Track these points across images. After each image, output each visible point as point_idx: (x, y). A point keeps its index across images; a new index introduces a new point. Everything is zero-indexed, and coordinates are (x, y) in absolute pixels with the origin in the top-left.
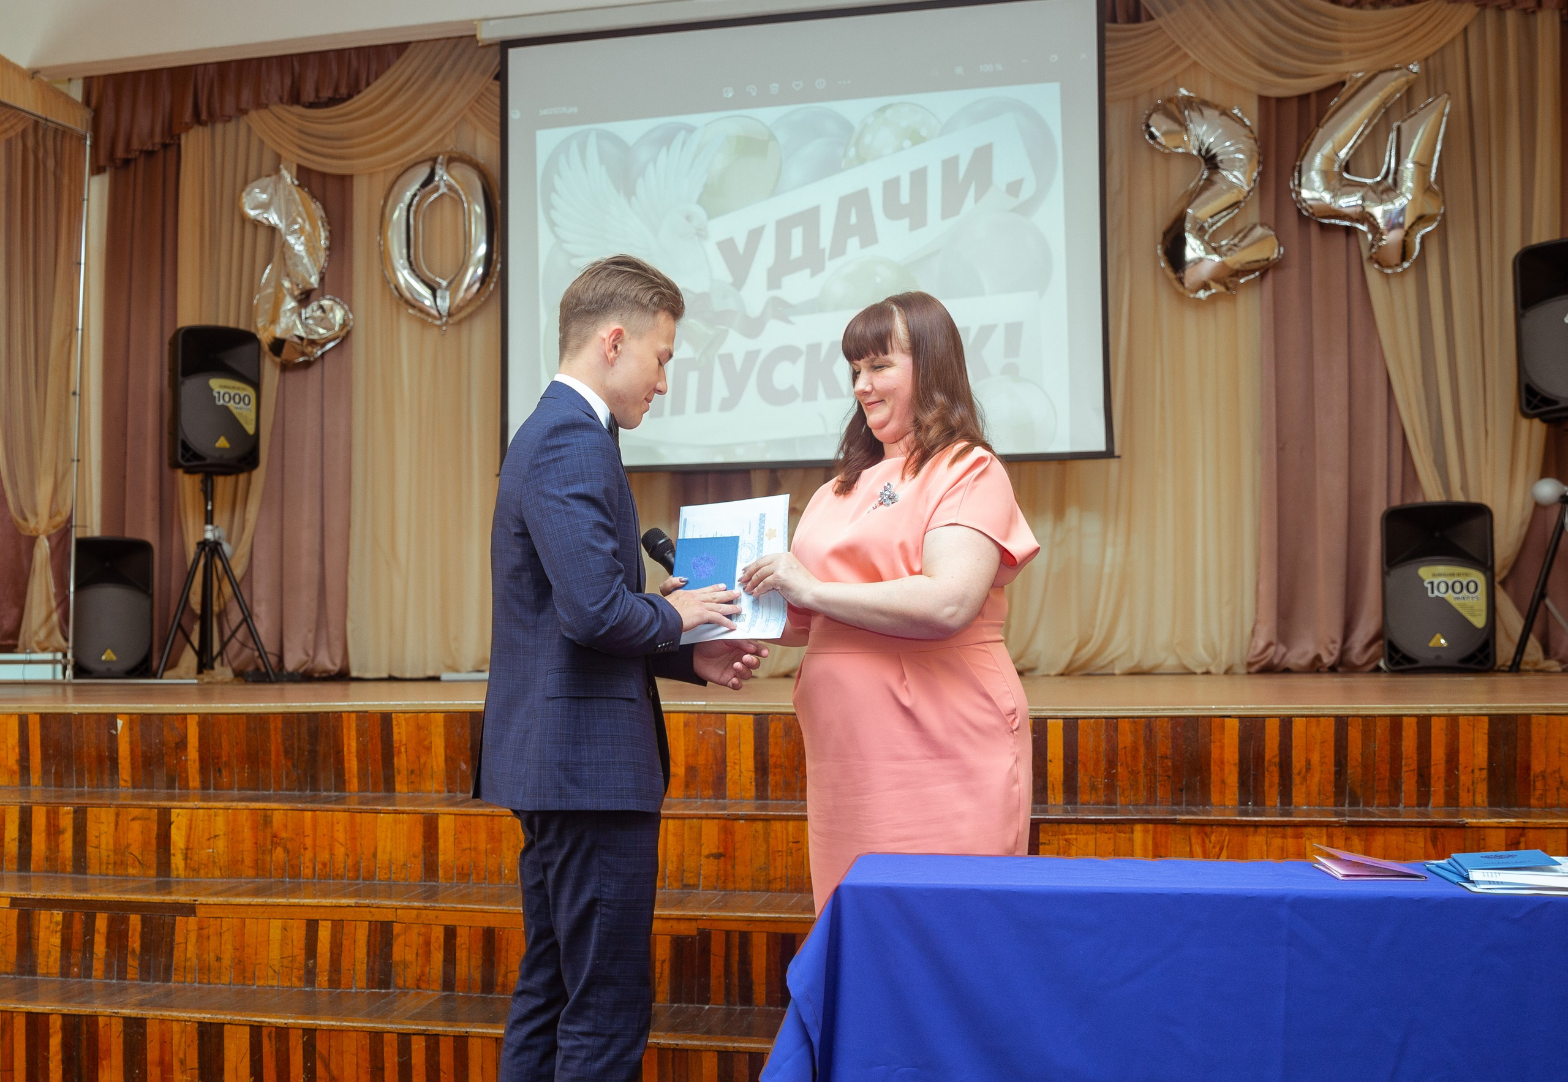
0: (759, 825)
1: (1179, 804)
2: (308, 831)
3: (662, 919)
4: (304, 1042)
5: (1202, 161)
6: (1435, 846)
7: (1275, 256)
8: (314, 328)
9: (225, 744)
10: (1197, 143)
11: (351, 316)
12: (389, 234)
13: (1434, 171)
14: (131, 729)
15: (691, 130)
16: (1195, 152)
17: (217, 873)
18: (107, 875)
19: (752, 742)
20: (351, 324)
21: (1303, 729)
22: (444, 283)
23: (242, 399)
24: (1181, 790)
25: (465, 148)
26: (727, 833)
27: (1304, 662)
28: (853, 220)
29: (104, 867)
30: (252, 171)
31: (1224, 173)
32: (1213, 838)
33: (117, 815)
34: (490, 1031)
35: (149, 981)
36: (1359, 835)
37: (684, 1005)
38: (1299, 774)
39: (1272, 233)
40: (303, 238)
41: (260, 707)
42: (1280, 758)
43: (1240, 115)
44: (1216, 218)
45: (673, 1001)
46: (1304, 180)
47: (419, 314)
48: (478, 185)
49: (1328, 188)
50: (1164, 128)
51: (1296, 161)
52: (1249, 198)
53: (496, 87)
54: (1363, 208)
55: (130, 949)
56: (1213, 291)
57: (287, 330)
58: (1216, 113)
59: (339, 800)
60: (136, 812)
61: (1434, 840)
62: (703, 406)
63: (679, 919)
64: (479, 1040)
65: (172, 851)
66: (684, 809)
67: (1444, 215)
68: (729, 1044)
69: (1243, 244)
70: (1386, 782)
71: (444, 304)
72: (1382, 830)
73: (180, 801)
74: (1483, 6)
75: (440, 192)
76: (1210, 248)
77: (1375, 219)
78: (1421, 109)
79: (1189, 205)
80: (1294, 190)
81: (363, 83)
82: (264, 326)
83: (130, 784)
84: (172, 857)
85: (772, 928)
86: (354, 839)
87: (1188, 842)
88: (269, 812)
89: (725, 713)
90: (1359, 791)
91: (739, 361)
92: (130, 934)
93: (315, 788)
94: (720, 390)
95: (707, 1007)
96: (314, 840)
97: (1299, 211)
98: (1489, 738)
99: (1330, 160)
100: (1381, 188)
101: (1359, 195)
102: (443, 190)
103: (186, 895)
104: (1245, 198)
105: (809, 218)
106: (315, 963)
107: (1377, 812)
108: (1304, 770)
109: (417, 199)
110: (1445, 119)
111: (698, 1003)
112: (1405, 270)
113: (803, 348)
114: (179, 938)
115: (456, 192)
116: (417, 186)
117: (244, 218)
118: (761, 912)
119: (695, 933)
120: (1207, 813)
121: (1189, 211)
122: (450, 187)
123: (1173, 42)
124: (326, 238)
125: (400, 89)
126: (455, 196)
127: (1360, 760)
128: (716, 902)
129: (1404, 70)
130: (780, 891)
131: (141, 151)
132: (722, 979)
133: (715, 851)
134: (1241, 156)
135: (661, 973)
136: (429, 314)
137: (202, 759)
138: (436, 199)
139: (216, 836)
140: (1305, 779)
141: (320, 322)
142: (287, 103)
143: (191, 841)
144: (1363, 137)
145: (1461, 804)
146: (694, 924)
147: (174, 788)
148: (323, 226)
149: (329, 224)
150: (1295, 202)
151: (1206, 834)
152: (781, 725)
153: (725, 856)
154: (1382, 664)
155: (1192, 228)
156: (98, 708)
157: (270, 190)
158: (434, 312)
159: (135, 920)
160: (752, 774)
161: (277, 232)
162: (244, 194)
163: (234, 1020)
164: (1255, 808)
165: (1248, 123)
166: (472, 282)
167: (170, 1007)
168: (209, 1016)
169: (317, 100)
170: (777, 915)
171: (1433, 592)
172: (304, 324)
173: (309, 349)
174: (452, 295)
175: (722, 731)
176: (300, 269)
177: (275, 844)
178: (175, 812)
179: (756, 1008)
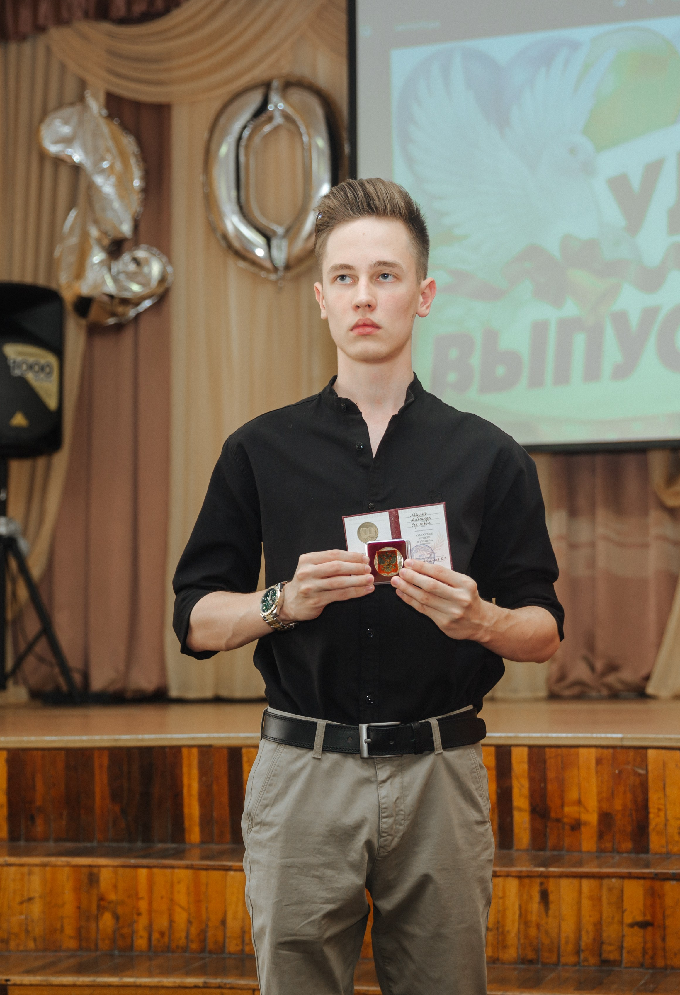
2: (143, 891)
8: (126, 283)
9: (39, 784)
11: (169, 269)
12: (215, 173)
17: (31, 946)
20: (170, 279)
22: (280, 230)
23: (42, 369)
25: (303, 71)
26: (655, 897)
30: (52, 102)
41: (82, 741)
47: (252, 269)
48: (319, 112)
57: (95, 286)
59: (179, 854)
62: (593, 374)
66: (598, 867)
71: (280, 254)
75: (275, 122)
82: (68, 281)
86: (198, 902)
88: (95, 870)
89: (646, 748)
91: (634, 320)
93: (148, 839)
94: (612, 354)
96: (150, 903)
102: (278, 120)
109: (246, 133)
115: (294, 123)
116: (248, 116)
117: (43, 155)
122: (286, 117)
124: (141, 179)
126: (293, 128)
128: (644, 983)
133: (639, 918)
136: (262, 267)
137: (11, 804)
138: (270, 131)
139: (30, 899)
141: (132, 277)
148: (137, 163)
149: (144, 160)
153: (652, 924)
157: (74, 123)
158: (268, 265)
161: (81, 171)
162: (43, 127)
169: (128, 16)
172: (115, 280)
173: (120, 309)
174: (290, 245)
175: (642, 769)
176: (110, 215)
177: (101, 909)
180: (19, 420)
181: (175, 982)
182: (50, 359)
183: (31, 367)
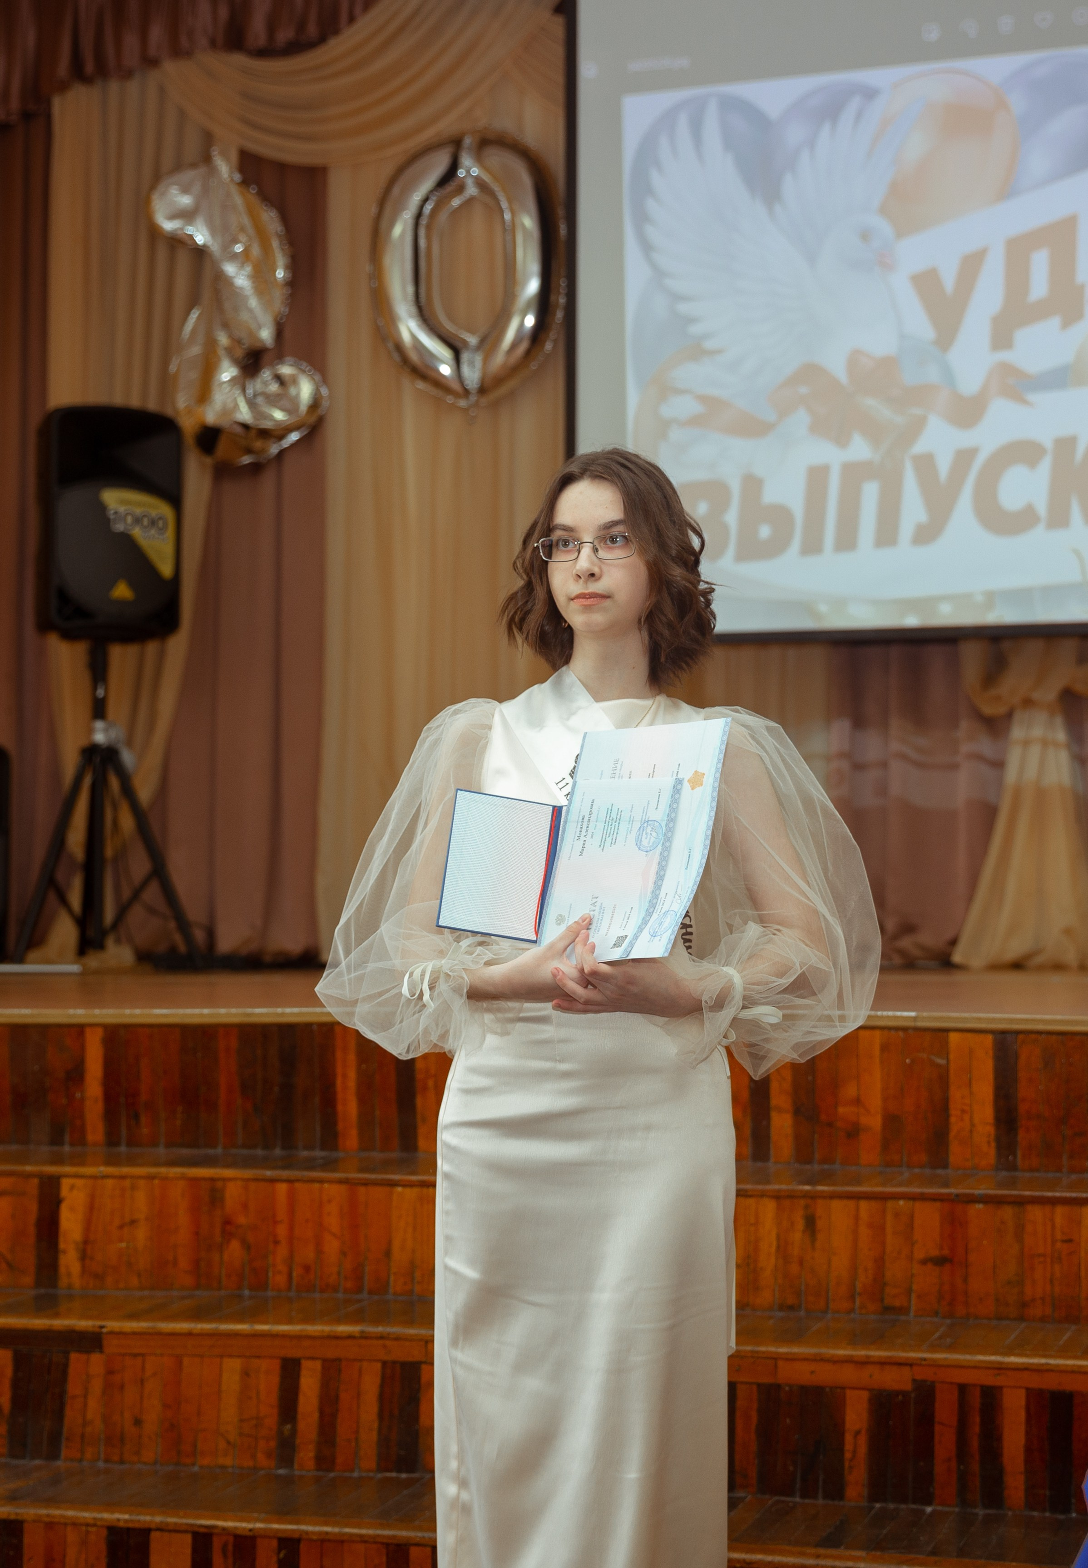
0: (1006, 1214)
2: (282, 1213)
3: (856, 1363)
4: (280, 1562)
8: (266, 409)
9: (145, 1074)
11: (324, 391)
12: (387, 261)
17: (135, 1282)
19: (991, 1076)
20: (325, 404)
22: (473, 340)
23: (153, 523)
25: (505, 123)
26: (955, 1225)
30: (167, 162)
35: (23, 1457)
37: (893, 1507)
41: (202, 1015)
45: (874, 1499)
47: (434, 391)
48: (526, 180)
53: (557, 27)
57: (226, 412)
59: (329, 1165)
60: (5, 1183)
62: (888, 537)
63: (883, 1363)
65: (62, 1246)
66: (883, 1185)
71: (473, 373)
73: (73, 1164)
75: (467, 194)
82: (188, 407)
84: (61, 1257)
85: (1036, 1382)
86: (355, 1228)
88: (219, 1184)
89: (948, 1031)
91: (944, 466)
93: (289, 1143)
94: (914, 510)
95: (929, 1509)
96: (291, 1229)
102: (471, 190)
103: (86, 1318)
105: (1060, 235)
106: (294, 1432)
109: (428, 207)
111: (914, 1503)
113: (1048, 444)
114: (73, 1388)
115: (493, 195)
116: (430, 185)
117: (155, 233)
118: (1015, 1356)
119: (908, 1387)
122: (482, 186)
124: (287, 268)
126: (492, 202)
128: (940, 1338)
130: (1043, 1319)
132: (955, 1465)
133: (935, 1253)
135: (855, 1453)
136: (449, 390)
137: (108, 1098)
138: (460, 205)
139: (133, 1222)
141: (274, 400)
142: (222, 50)
143: (93, 1230)
146: (906, 1372)
147: (64, 1145)
148: (281, 246)
149: (290, 243)
152: (1038, 1053)
153: (951, 1262)
157: (195, 191)
158: (456, 386)
160: (990, 1130)
161: (207, 256)
162: (155, 197)
163: (167, 1524)
166: (518, 339)
168: (126, 1517)
170: (1043, 1361)
172: (251, 404)
173: (258, 444)
174: (486, 360)
175: (942, 1059)
176: (244, 316)
177: (227, 1235)
178: (65, 1183)
179: (1010, 1513)
180: (122, 591)
181: (323, 1331)
182: (164, 510)
183: (137, 521)
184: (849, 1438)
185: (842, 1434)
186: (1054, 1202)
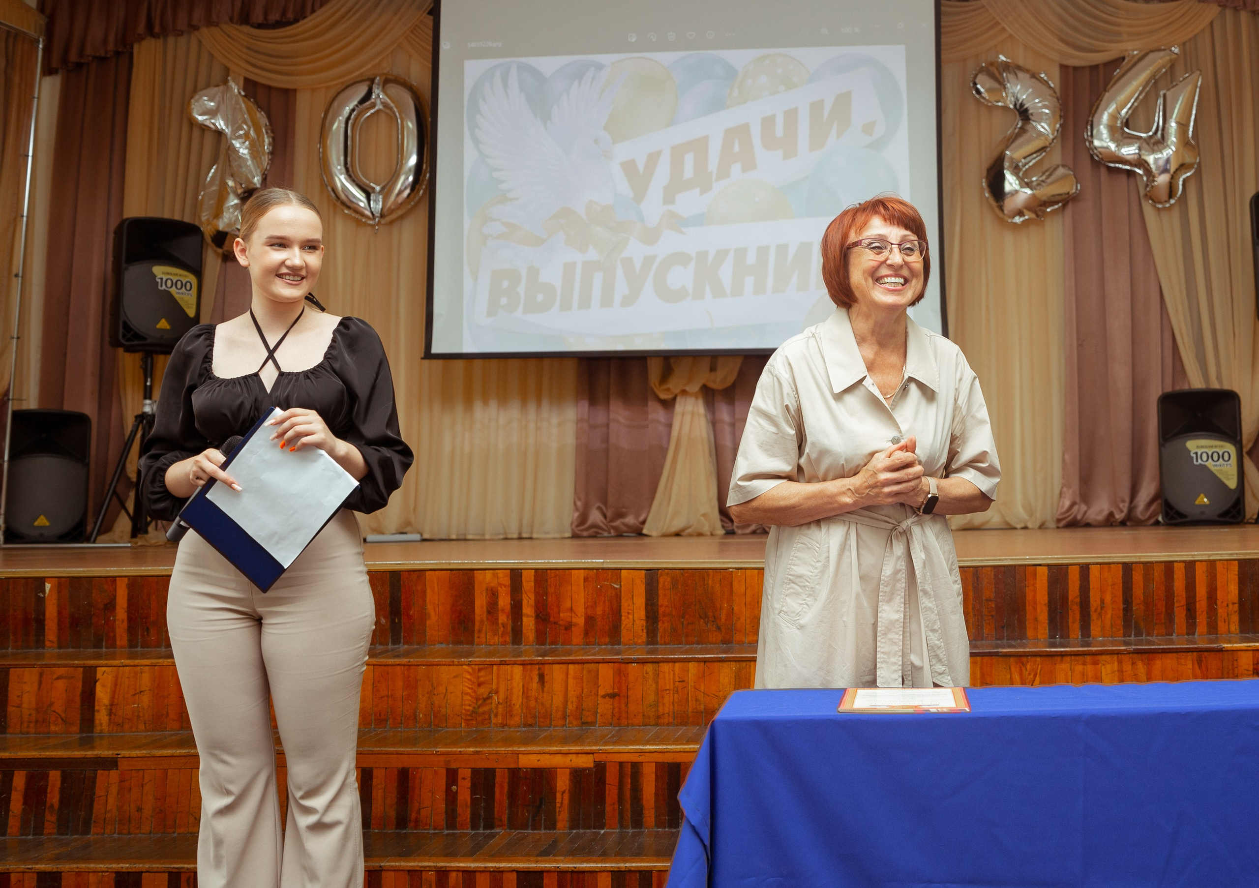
0: (649, 668)
1: (1001, 639)
3: (563, 754)
5: (1017, 113)
6: (1200, 667)
7: (1074, 191)
9: (154, 604)
10: (1013, 99)
12: (328, 142)
13: (1191, 129)
14: (59, 592)
15: (600, 67)
16: (1011, 106)
17: (142, 727)
18: (28, 733)
19: (644, 594)
21: (1098, 574)
22: (378, 188)
23: (184, 285)
24: (1003, 627)
25: (400, 72)
26: (620, 675)
27: (1101, 517)
28: (736, 148)
29: (25, 725)
31: (1034, 124)
32: (1028, 667)
33: (41, 675)
34: (403, 864)
35: (67, 834)
36: (1142, 660)
37: (582, 831)
38: (1095, 611)
39: (1072, 173)
40: (247, 143)
42: (1081, 599)
43: (1045, 78)
44: (1028, 159)
45: (572, 828)
46: (1095, 132)
47: (354, 215)
48: (410, 102)
49: (1113, 139)
50: (988, 86)
51: (1089, 117)
52: (1053, 144)
53: (429, 20)
54: (1140, 156)
55: (48, 804)
56: (1027, 217)
57: (229, 225)
58: (1028, 76)
60: (61, 671)
61: (1200, 662)
62: (607, 302)
63: (578, 753)
64: (393, 874)
65: (96, 708)
66: (583, 655)
67: (1199, 164)
68: (622, 865)
69: (1049, 181)
70: (1163, 616)
71: (377, 206)
72: (1160, 656)
73: (107, 659)
74: (1224, 6)
75: (377, 108)
76: (1023, 183)
77: (1149, 165)
78: (1181, 82)
79: (1007, 148)
80: (1088, 140)
81: (309, 10)
82: (208, 220)
83: (56, 645)
84: (96, 714)
85: (661, 758)
87: (1008, 671)
89: (621, 569)
90: (1142, 624)
91: (638, 265)
92: (49, 790)
94: (621, 288)
95: (602, 832)
97: (1092, 156)
98: (1239, 578)
99: (1114, 117)
100: (1153, 141)
101: (1136, 145)
102: (380, 107)
103: (109, 749)
104: (1050, 144)
105: (700, 146)
107: (1156, 641)
108: (1099, 608)
109: (354, 114)
110: (1198, 90)
111: (594, 829)
112: (1172, 205)
113: (693, 254)
114: (99, 791)
115: (391, 109)
116: (356, 103)
117: (192, 123)
118: (650, 745)
119: (592, 765)
120: (1024, 646)
121: (1008, 152)
122: (385, 105)
123: (994, 18)
124: (269, 144)
125: (343, 17)
126: (390, 113)
127: (1142, 599)
128: (611, 737)
129: (1168, 51)
130: (668, 724)
131: (94, 57)
132: (616, 806)
133: (610, 691)
134: (1047, 111)
135: (562, 803)
136: (363, 215)
137: (130, 619)
138: (372, 114)
139: (141, 692)
140: (1100, 615)
142: (237, 23)
143: (116, 696)
144: (1138, 101)
145: (1219, 632)
146: (591, 757)
147: (101, 648)
148: (267, 133)
149: (272, 131)
150: (1088, 149)
151: (1023, 664)
152: (669, 579)
153: (619, 695)
154: (1160, 519)
155: (1010, 167)
156: (26, 572)
157: (217, 99)
158: (368, 213)
159: (55, 776)
160: (644, 623)
161: (223, 137)
162: (193, 101)
163: (153, 868)
164: (1062, 640)
165: (1052, 85)
166: (403, 188)
167: (88, 859)
168: (127, 865)
169: (265, 22)
170: (664, 747)
171: (1197, 461)
174: (385, 199)
175: (617, 585)
176: (244, 170)
178: (100, 670)
179: (646, 830)
180: (163, 324)
184: (558, 795)
185: (555, 793)
186: (674, 661)
